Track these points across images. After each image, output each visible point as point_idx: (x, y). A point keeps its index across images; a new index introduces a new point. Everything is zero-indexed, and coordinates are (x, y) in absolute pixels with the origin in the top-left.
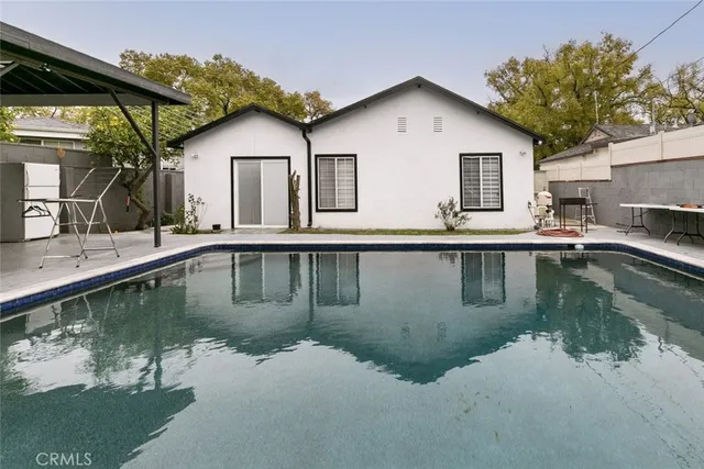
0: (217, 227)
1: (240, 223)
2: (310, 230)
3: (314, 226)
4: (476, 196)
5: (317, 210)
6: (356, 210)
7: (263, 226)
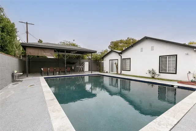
0: (107, 72)
1: (111, 72)
2: (121, 74)
3: (122, 73)
4: (165, 69)
5: (123, 70)
6: (130, 71)
7: (114, 72)
